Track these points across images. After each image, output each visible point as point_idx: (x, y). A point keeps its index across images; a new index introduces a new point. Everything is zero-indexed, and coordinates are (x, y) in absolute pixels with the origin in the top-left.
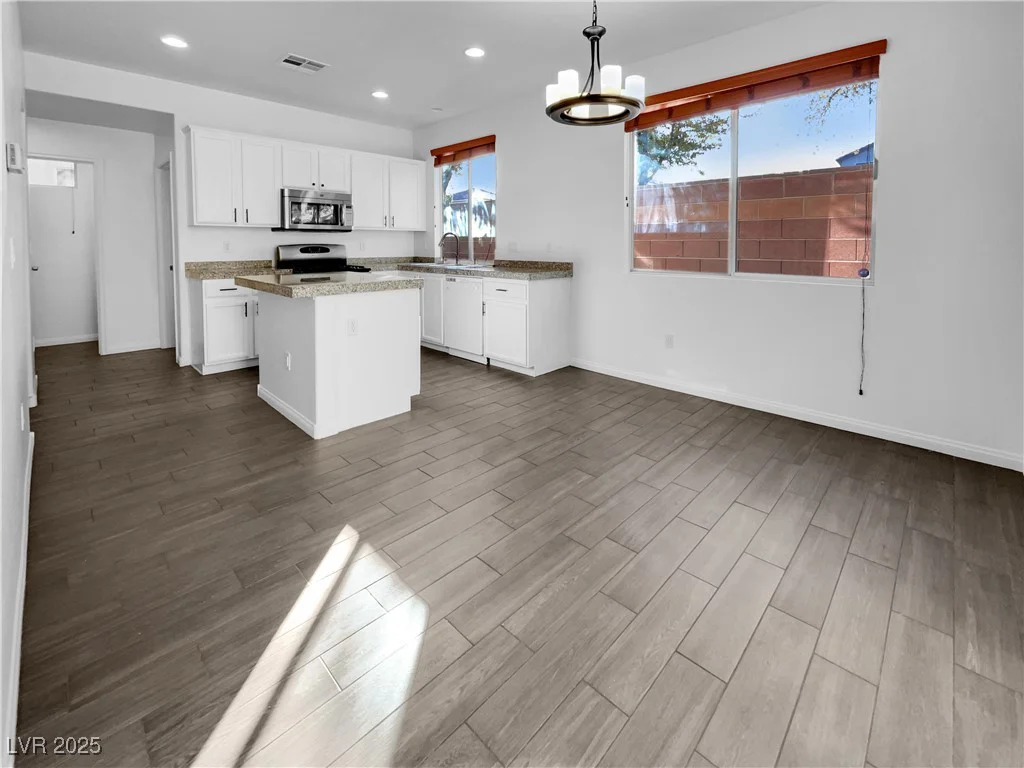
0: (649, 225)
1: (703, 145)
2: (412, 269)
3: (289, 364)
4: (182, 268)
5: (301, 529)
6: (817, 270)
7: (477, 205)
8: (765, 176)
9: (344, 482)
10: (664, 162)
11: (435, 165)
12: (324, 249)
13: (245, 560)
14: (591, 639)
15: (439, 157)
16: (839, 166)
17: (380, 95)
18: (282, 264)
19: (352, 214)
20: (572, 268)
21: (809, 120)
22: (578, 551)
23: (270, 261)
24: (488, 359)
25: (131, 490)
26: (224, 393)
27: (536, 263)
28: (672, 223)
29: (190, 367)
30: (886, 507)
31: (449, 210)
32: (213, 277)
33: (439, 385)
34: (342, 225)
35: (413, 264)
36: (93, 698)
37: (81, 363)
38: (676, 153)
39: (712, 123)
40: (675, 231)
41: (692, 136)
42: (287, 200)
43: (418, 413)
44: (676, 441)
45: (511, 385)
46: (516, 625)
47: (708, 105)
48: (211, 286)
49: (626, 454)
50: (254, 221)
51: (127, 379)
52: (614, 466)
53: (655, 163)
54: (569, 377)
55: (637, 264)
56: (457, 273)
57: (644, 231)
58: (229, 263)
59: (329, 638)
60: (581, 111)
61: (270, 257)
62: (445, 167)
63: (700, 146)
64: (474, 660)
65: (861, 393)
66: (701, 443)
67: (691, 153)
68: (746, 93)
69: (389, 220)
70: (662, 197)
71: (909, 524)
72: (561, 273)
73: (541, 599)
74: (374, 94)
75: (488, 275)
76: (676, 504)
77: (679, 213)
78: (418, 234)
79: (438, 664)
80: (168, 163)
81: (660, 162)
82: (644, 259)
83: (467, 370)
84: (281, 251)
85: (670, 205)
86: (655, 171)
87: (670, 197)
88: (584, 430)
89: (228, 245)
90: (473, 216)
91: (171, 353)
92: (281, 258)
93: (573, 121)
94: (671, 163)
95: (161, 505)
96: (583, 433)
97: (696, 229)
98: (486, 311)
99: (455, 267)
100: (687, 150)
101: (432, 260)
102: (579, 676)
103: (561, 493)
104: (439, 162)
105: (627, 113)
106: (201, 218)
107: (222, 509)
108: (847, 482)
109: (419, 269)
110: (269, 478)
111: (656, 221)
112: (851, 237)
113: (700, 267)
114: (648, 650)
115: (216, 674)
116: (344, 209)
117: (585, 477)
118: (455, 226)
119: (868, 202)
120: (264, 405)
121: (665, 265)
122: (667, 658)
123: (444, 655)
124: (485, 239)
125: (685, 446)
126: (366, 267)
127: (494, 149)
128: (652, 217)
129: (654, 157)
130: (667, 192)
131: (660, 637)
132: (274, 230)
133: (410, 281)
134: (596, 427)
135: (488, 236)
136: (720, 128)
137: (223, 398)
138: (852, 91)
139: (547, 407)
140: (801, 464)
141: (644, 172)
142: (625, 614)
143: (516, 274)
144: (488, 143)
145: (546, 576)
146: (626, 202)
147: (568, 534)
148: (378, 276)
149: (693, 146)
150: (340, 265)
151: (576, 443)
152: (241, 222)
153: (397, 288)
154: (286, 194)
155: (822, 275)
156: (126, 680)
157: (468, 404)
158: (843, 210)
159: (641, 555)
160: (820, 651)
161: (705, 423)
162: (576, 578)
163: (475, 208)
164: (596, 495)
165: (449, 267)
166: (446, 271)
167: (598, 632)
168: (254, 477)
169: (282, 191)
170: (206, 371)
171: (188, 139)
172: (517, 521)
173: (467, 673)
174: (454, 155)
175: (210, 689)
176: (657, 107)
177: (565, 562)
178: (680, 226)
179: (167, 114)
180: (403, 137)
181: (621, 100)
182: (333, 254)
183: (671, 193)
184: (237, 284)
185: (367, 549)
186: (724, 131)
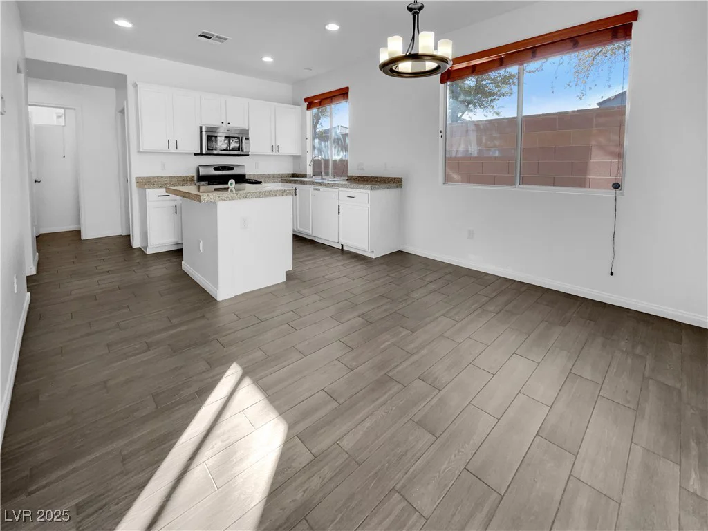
0: (457, 151)
1: (499, 93)
2: (290, 182)
3: (201, 248)
4: (134, 181)
5: (202, 366)
6: (581, 183)
7: (336, 137)
8: (543, 115)
9: (234, 332)
10: (470, 106)
11: (307, 109)
12: (230, 168)
13: (160, 387)
14: (403, 455)
15: (311, 103)
16: (598, 107)
17: (268, 59)
18: (201, 178)
19: (249, 143)
20: (401, 182)
21: (577, 74)
22: (397, 387)
23: (194, 176)
24: (342, 245)
25: (88, 334)
26: (161, 266)
27: (377, 178)
28: (474, 150)
29: (139, 249)
30: (629, 361)
31: (317, 141)
32: (153, 188)
33: (307, 263)
34: (242, 151)
35: (292, 178)
36: (44, 487)
37: (69, 245)
38: (478, 100)
39: (505, 77)
40: (476, 155)
41: (491, 87)
42: (204, 133)
43: (291, 283)
44: (473, 307)
45: (357, 264)
46: (347, 443)
47: (501, 63)
48: (152, 193)
49: (437, 315)
50: (181, 148)
51: (97, 256)
52: (426, 324)
53: (463, 107)
54: (399, 258)
55: (447, 179)
56: (321, 185)
57: (454, 155)
58: (165, 177)
59: (213, 448)
60: (405, 67)
61: (194, 173)
62: (315, 110)
63: (496, 94)
64: (315, 469)
65: (612, 274)
66: (491, 309)
67: (490, 99)
68: (530, 54)
69: (275, 148)
70: (467, 131)
71: (647, 374)
72: (394, 185)
73: (367, 424)
74: (263, 59)
75: (342, 186)
76: (471, 354)
77: (479, 142)
78: (296, 158)
79: (289, 471)
80: (124, 109)
81: (468, 105)
82: (455, 176)
83: (327, 253)
84: (201, 169)
85: (473, 137)
86: (463, 113)
87: (473, 131)
88: (407, 297)
89: (164, 165)
90: (333, 145)
91: (127, 238)
92: (200, 174)
93: (399, 74)
94: (475, 106)
95: (108, 346)
96: (406, 300)
97: (491, 154)
98: (341, 211)
99: (320, 181)
100: (487, 97)
101: (305, 176)
102: (392, 484)
103: (387, 343)
104: (309, 107)
105: (438, 67)
106: (146, 146)
107: (149, 349)
108: (600, 340)
109: (295, 182)
110: (184, 328)
111: (462, 148)
112: (607, 159)
113: (494, 181)
114: (444, 467)
115: (131, 472)
116: (244, 140)
117: (405, 332)
118: (321, 152)
119: (621, 133)
120: (185, 276)
121: (469, 180)
122: (457, 473)
123: (293, 464)
124: (341, 160)
125: (480, 310)
126: (259, 180)
127: (347, 97)
128: (460, 145)
129: (463, 102)
130: (472, 127)
131: (453, 456)
132: (196, 154)
133: (285, 191)
134: (416, 295)
135: (344, 159)
136: (511, 81)
137: (159, 270)
138: (610, 52)
139: (382, 280)
140: (565, 326)
141: (454, 113)
142: (428, 437)
143: (362, 186)
144: (343, 93)
145: (372, 406)
146: (440, 134)
147: (390, 374)
148: (266, 187)
149: (491, 94)
150: (241, 179)
151: (401, 306)
152: (173, 149)
153: (276, 196)
154: (203, 130)
155: (584, 187)
156: (68, 474)
157: (326, 277)
158: (602, 140)
159: (442, 392)
160: (575, 473)
161: (494, 294)
162: (394, 408)
163: (334, 140)
164: (412, 346)
165: (316, 181)
166: (313, 183)
167: (407, 451)
168: (175, 326)
169: (201, 128)
170: (149, 251)
171: (136, 91)
172: (354, 364)
173: (309, 479)
174: (320, 102)
175: (125, 484)
176: (464, 65)
177: (386, 396)
178: (480, 151)
179: (123, 75)
180: (285, 89)
181: (434, 58)
182: (236, 171)
183: (474, 127)
184: (167, 192)
185: (247, 381)
186: (514, 83)
